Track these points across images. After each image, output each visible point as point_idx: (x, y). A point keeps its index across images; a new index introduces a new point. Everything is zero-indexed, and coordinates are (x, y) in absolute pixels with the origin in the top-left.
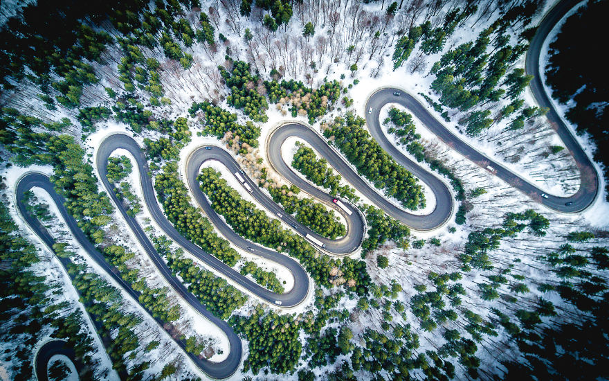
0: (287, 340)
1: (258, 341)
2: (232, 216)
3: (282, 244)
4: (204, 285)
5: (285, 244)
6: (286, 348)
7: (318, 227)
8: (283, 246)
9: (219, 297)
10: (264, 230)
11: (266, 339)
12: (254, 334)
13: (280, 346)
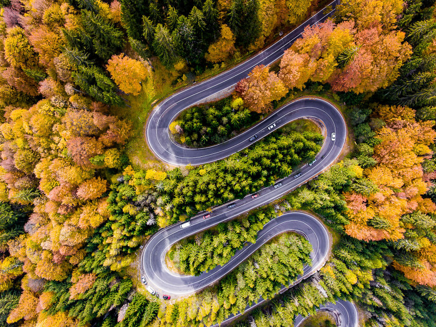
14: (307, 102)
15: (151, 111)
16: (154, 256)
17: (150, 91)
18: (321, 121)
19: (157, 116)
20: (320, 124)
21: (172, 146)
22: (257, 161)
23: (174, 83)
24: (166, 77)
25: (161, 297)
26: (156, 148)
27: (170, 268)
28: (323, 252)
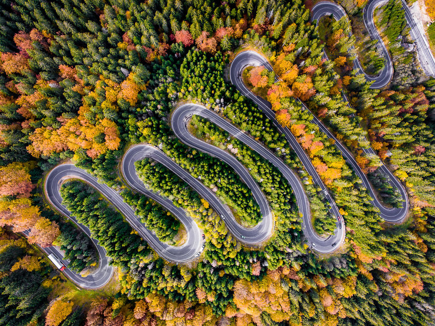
0: (192, 77)
1: (215, 78)
2: (233, 183)
3: (192, 156)
4: (259, 125)
5: (188, 156)
6: (193, 71)
7: (157, 170)
8: (191, 154)
9: (247, 115)
10: (206, 169)
11: (208, 79)
12: (218, 84)
13: (197, 73)
14: (50, 195)
15: (85, 289)
16: (180, 254)
17: (72, 294)
18: (59, 183)
19: (87, 284)
20: (60, 182)
21: (102, 267)
23: (62, 281)
24: (61, 287)
25: (205, 240)
26: (107, 278)
27: (184, 241)
28: (142, 148)
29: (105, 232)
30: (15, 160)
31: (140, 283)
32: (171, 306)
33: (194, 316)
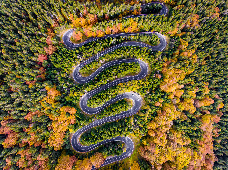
0: (62, 63)
1: (67, 53)
2: (117, 68)
3: (97, 80)
4: (98, 45)
5: (96, 81)
6: (59, 62)
7: (95, 97)
8: (96, 80)
9: (91, 48)
10: (105, 76)
11: (67, 57)
12: (71, 53)
13: (61, 60)
14: (82, 151)
15: (132, 154)
16: (137, 106)
17: (131, 161)
18: (79, 145)
19: (130, 152)
20: (79, 144)
21: (126, 142)
22: (101, 138)
23: (123, 163)
24: (126, 165)
25: (136, 92)
26: (132, 142)
27: (132, 101)
28: (82, 100)
29: (111, 132)
30: (57, 158)
31: (141, 128)
32: (157, 119)
33: (166, 111)
